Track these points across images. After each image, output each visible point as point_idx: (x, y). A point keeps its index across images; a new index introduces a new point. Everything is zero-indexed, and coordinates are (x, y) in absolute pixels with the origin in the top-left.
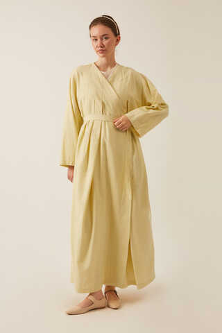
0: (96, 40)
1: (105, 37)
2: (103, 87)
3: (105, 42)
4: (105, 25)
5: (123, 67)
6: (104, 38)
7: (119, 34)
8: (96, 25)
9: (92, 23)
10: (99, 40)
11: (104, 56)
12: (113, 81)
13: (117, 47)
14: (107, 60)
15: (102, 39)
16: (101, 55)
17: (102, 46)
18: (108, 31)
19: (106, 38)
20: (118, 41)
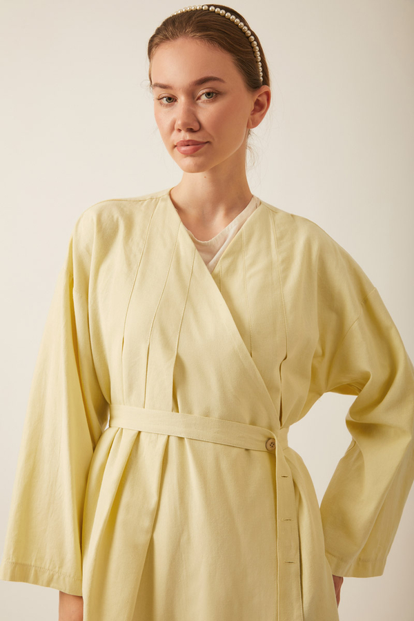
0: (172, 99)
1: (207, 87)
2: (188, 297)
3: (207, 111)
4: (211, 39)
5: (274, 211)
6: (202, 91)
7: (266, 81)
8: (174, 36)
9: (159, 31)
10: (182, 99)
11: (199, 168)
12: (231, 269)
13: (254, 130)
14: (215, 181)
15: (192, 97)
16: (189, 161)
17: (193, 126)
18: (223, 65)
19: (213, 95)
20: (260, 107)
